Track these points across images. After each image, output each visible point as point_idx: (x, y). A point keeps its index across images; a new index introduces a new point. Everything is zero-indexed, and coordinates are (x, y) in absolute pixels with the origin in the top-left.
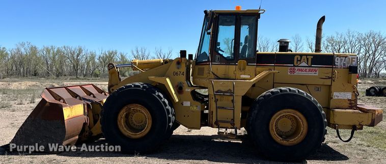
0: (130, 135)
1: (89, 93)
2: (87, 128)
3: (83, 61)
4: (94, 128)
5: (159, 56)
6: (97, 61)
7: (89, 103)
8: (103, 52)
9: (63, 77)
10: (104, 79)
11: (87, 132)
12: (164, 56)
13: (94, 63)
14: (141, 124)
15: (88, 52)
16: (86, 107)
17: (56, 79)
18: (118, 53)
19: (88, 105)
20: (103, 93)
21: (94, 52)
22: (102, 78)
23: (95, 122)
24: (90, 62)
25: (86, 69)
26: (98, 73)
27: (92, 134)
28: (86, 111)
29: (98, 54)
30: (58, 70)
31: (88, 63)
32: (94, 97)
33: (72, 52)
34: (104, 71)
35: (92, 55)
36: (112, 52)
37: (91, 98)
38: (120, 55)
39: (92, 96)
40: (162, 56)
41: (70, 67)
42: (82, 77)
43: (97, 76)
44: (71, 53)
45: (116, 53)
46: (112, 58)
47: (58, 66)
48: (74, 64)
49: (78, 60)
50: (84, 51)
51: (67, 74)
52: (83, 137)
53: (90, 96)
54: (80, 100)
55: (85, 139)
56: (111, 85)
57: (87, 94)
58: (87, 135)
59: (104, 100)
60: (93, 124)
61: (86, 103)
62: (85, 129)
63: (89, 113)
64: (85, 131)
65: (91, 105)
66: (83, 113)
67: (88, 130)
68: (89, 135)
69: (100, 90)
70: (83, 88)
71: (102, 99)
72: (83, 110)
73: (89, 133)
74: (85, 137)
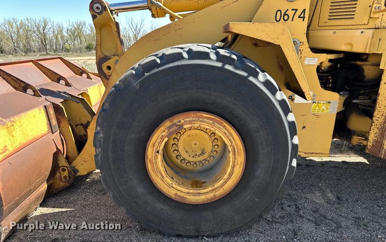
0: (181, 194)
1: (58, 78)
2: (63, 162)
3: (50, 35)
4: (79, 159)
5: (131, 26)
6: (65, 34)
7: (58, 101)
8: (70, 24)
9: (32, 53)
10: (76, 54)
11: (63, 170)
12: (137, 26)
13: (62, 37)
14: (201, 158)
15: (55, 24)
16: (52, 112)
17: (25, 55)
18: (87, 24)
19: (56, 108)
20: (84, 75)
21: (61, 24)
22: (74, 53)
23: (81, 144)
24: (58, 36)
25: (56, 44)
26: (69, 48)
27: (76, 171)
28: (54, 122)
29: (65, 26)
30: (25, 46)
31: (57, 37)
32: (68, 84)
33: (37, 24)
34: (74, 45)
35: (59, 27)
36: (80, 23)
37: (60, 87)
38: (89, 27)
39: (62, 82)
40: (135, 26)
41: (38, 42)
42: (52, 53)
43: (68, 51)
44: (36, 26)
45: (84, 24)
46: (81, 30)
47: (24, 41)
48: (41, 39)
49: (45, 34)
50: (49, 23)
51: (36, 50)
52: (58, 181)
53: (59, 82)
54: (34, 95)
55: (62, 184)
56: (103, 56)
57: (50, 79)
58: (65, 177)
59: (88, 89)
60: (76, 150)
61: (51, 102)
62: (60, 165)
63: (62, 126)
64: (61, 168)
65: (63, 107)
66: (47, 130)
67: (66, 165)
68: (71, 175)
69: (76, 68)
70: (39, 66)
71: (85, 89)
72: (46, 120)
73: (69, 172)
74: (63, 182)
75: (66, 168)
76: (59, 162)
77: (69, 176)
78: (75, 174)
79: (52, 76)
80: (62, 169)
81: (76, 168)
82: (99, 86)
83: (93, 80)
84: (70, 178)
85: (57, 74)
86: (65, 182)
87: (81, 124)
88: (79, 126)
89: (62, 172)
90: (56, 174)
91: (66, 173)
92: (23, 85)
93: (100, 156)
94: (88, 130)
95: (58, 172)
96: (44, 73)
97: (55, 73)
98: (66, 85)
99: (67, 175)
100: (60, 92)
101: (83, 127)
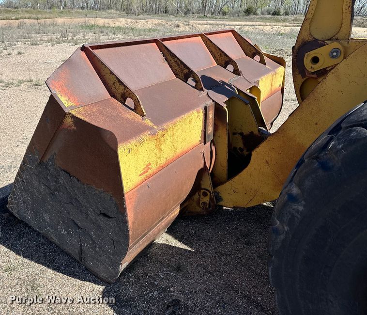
1: (224, 60)
2: (207, 183)
4: (228, 186)
7: (222, 99)
9: (191, 14)
11: (205, 194)
16: (211, 115)
17: (184, 17)
20: (257, 58)
22: (231, 16)
25: (215, 6)
27: (218, 198)
28: (210, 129)
30: (186, 6)
32: (237, 72)
39: (230, 67)
41: (199, 3)
42: (210, 15)
51: (195, 11)
52: (195, 204)
53: (225, 67)
54: (195, 87)
55: (198, 209)
56: (311, 39)
57: (217, 61)
58: (204, 203)
59: (260, 80)
60: (226, 170)
61: (213, 101)
62: (203, 187)
63: (218, 134)
64: (202, 191)
65: (227, 110)
66: (200, 139)
67: (210, 189)
68: (211, 204)
69: (250, 47)
70: (208, 42)
71: (256, 80)
72: (202, 127)
73: (211, 199)
74: (200, 207)
75: (209, 193)
76: (202, 182)
77: (210, 203)
78: (217, 202)
79: (219, 58)
80: (204, 192)
81: (220, 195)
82: (273, 76)
83: (267, 66)
84: (210, 207)
85: (227, 56)
86: (203, 209)
87: (241, 134)
88: (237, 136)
89: (202, 196)
90: (195, 194)
91: (207, 199)
92: (186, 71)
93: (282, 237)
94: (254, 154)
95: (197, 194)
96: (211, 52)
97: (225, 54)
98: (234, 72)
99: (208, 202)
100: (224, 83)
101: (242, 138)
